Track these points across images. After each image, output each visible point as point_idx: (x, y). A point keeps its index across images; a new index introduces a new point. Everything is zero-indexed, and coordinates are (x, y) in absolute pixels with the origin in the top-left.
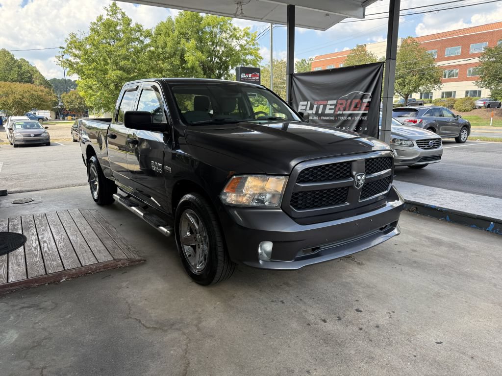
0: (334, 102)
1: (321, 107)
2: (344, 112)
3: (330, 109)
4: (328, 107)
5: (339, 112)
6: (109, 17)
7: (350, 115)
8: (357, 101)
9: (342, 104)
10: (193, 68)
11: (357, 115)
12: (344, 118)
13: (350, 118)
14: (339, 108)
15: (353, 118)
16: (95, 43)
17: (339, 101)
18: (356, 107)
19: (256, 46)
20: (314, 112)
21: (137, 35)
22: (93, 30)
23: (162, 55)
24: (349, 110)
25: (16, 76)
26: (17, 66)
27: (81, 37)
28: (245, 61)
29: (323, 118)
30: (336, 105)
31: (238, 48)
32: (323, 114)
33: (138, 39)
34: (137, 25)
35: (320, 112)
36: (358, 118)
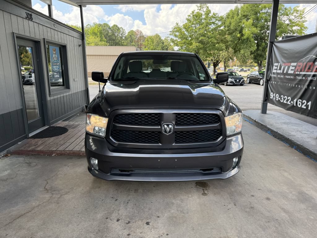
0: (295, 64)
1: (287, 67)
2: (301, 73)
3: (292, 70)
4: (291, 68)
5: (297, 73)
6: (198, 11)
7: (304, 75)
8: (311, 63)
9: (299, 66)
10: (248, 38)
11: (309, 75)
12: (300, 78)
13: (304, 78)
14: (298, 69)
15: (306, 78)
16: (186, 27)
17: (298, 63)
18: (309, 69)
19: (303, 19)
20: (282, 72)
21: (214, 20)
22: (188, 20)
23: (227, 32)
24: (304, 71)
25: (160, 48)
26: (162, 43)
27: (181, 25)
28: (292, 31)
29: (287, 77)
30: (295, 67)
31: (287, 22)
32: (287, 74)
33: (214, 23)
34: (214, 14)
35: (285, 72)
36: (310, 79)
